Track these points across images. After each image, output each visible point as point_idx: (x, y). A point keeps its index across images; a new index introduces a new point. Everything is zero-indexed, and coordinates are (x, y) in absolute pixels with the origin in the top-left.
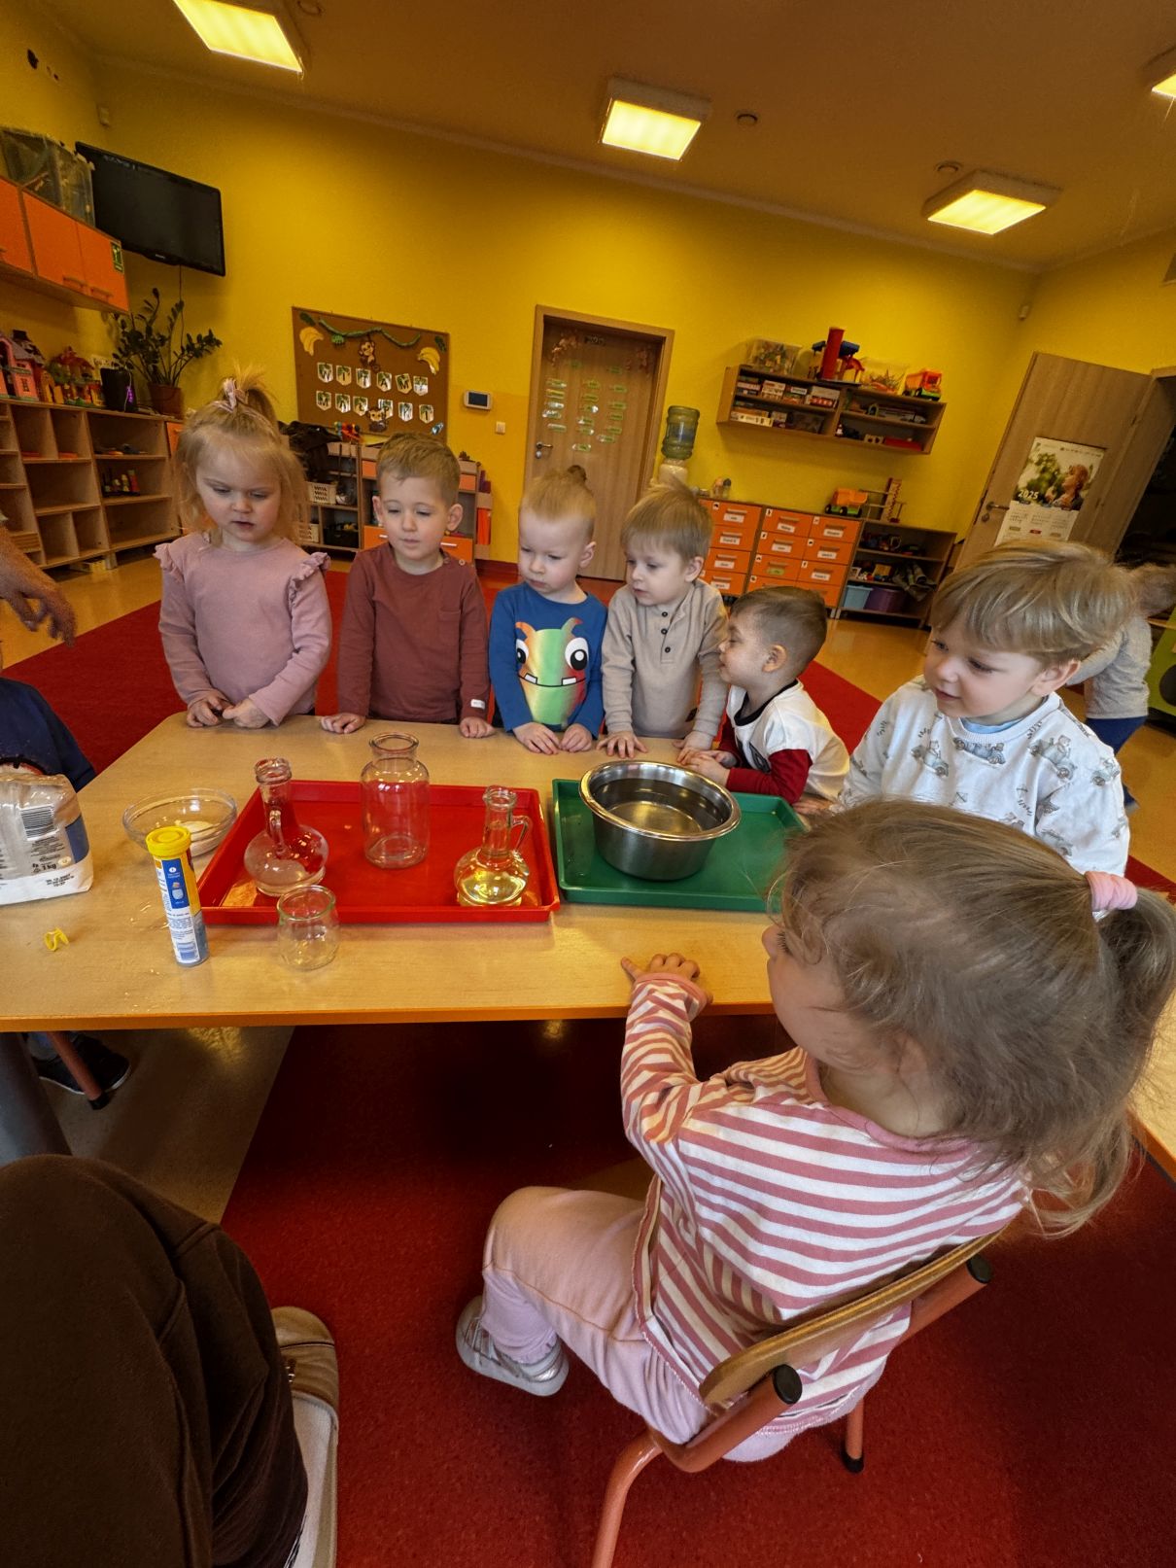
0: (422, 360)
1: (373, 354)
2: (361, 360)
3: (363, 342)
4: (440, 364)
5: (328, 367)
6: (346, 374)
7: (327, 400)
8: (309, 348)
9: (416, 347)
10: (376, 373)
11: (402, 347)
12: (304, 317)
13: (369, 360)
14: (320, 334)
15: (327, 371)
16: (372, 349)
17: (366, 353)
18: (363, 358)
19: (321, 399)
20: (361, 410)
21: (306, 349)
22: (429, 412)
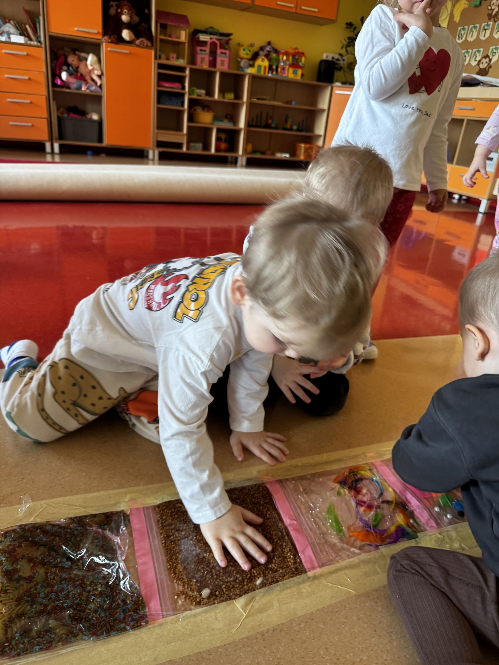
1: (498, 6)
2: (488, 15)
5: (464, 29)
6: (475, 30)
10: (496, 22)
13: (494, 13)
14: (466, 3)
15: (462, 32)
16: (498, 1)
17: (493, 7)
18: (490, 12)
20: (475, 60)
21: (455, 20)
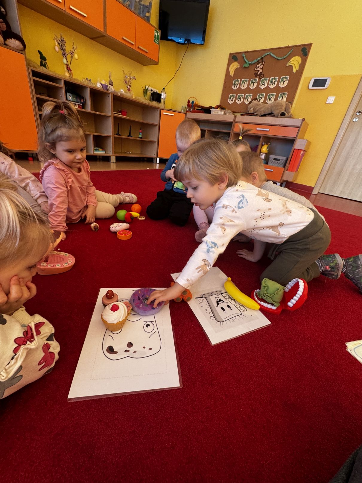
0: (290, 65)
1: (262, 69)
2: (255, 74)
3: (258, 64)
4: (300, 66)
5: (238, 81)
6: (245, 83)
7: (233, 98)
8: (232, 74)
9: (289, 58)
10: (261, 79)
11: (280, 60)
12: (233, 57)
13: (259, 73)
14: (238, 64)
15: (237, 83)
16: (262, 66)
17: (258, 69)
18: (256, 72)
19: (231, 98)
21: (230, 74)
22: (284, 96)
